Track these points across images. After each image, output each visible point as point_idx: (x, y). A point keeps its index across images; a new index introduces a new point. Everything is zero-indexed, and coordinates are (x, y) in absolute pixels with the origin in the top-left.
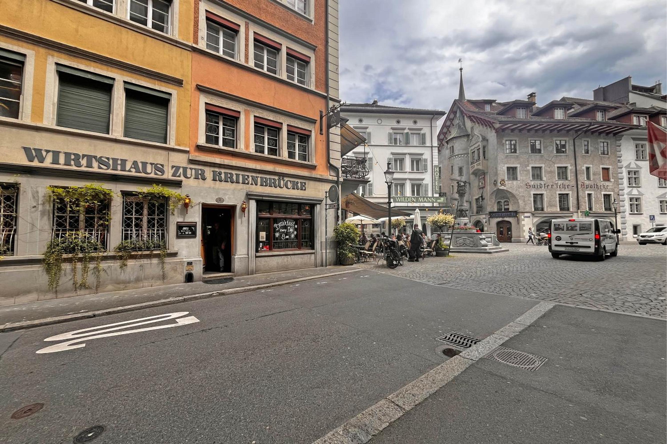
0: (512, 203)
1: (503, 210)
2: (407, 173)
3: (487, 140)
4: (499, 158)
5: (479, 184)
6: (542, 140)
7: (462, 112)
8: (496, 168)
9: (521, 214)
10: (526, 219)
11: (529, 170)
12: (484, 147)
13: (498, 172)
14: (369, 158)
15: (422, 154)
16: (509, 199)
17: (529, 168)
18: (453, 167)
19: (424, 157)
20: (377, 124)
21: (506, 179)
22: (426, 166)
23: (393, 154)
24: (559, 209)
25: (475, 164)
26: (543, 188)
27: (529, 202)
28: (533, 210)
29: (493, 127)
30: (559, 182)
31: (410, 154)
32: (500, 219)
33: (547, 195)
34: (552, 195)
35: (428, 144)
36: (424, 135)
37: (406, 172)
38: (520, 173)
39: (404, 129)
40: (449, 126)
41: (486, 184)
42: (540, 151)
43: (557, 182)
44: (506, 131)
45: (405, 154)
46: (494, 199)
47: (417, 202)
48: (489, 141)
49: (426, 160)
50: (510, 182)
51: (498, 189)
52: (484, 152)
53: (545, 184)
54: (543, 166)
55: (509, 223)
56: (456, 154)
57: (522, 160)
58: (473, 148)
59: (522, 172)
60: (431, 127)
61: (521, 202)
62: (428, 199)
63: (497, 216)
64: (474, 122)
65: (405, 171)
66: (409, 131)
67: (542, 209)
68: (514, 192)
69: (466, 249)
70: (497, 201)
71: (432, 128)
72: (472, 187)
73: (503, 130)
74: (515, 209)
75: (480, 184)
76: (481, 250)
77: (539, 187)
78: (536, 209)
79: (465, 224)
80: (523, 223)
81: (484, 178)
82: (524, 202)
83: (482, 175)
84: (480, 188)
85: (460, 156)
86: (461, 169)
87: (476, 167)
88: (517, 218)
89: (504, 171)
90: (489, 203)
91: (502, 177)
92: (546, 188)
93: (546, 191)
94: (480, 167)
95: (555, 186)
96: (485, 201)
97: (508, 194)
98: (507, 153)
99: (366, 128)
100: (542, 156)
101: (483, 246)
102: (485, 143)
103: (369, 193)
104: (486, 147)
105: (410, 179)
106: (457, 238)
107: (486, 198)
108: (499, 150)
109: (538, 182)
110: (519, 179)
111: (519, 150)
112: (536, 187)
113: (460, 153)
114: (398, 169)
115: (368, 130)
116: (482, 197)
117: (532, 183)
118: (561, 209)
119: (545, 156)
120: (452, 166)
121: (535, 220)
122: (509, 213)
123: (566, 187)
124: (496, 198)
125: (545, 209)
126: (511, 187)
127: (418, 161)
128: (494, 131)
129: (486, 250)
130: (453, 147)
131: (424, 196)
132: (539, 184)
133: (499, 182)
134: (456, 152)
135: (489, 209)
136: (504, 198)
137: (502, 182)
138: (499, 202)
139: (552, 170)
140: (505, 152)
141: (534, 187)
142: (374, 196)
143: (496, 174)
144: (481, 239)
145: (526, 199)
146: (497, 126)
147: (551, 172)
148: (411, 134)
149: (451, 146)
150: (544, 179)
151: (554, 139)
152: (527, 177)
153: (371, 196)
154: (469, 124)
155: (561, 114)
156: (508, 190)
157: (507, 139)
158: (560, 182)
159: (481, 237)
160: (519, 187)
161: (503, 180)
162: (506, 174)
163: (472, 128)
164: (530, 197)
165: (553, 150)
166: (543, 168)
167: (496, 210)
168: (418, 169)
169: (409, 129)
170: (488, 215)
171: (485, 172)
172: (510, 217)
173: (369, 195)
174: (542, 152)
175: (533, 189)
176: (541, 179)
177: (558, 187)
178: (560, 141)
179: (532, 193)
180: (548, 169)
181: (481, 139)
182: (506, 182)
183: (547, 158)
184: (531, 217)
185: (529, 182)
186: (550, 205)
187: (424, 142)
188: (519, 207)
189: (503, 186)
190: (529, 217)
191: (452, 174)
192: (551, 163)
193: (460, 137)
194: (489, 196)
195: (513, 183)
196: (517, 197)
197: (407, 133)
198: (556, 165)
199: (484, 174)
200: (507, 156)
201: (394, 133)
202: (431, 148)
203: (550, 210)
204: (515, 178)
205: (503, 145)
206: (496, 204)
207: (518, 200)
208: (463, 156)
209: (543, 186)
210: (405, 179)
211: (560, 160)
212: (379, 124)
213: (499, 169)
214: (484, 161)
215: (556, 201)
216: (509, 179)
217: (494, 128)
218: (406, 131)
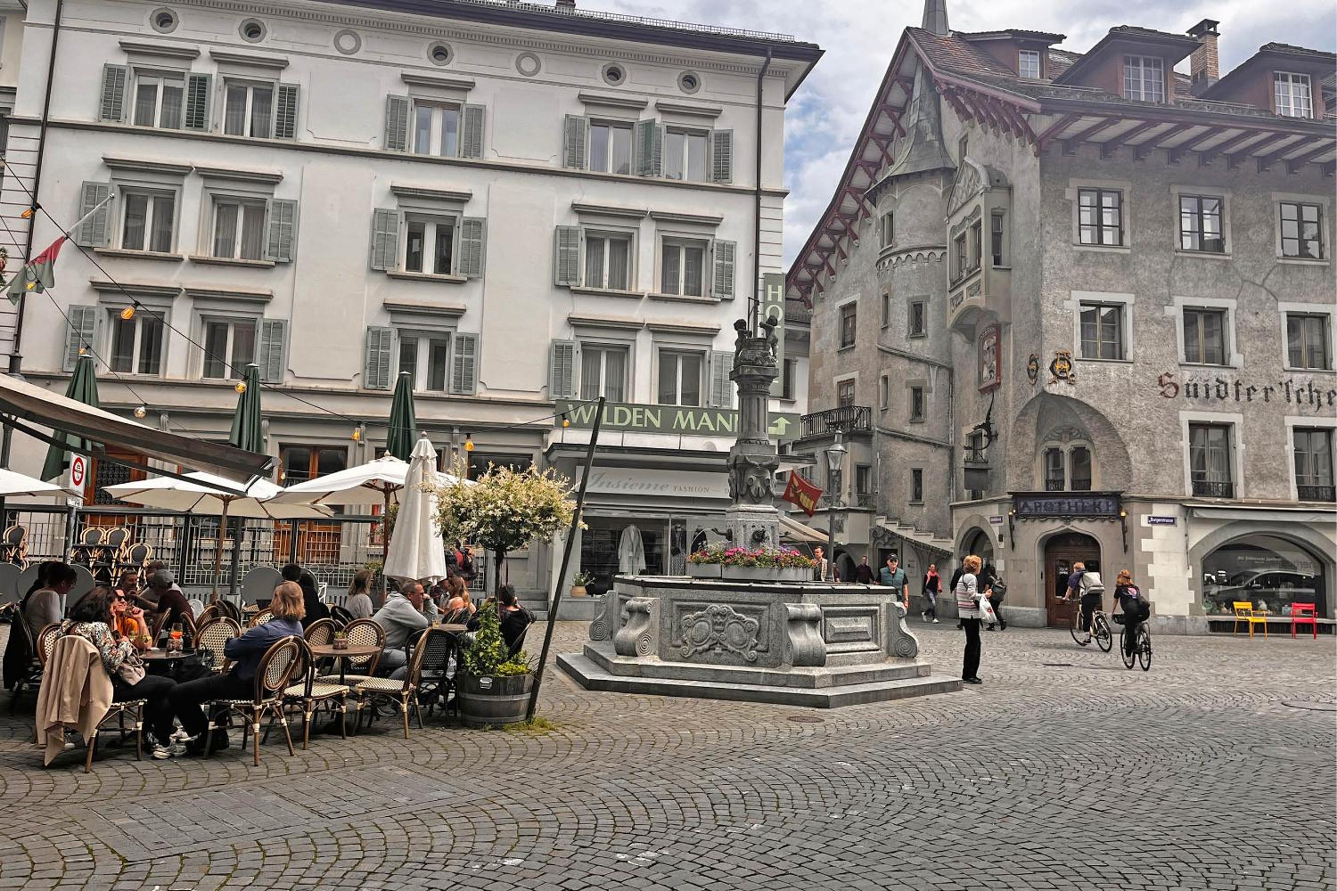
0: (1102, 459)
1: (1067, 488)
2: (642, 303)
3: (1010, 189)
4: (1046, 262)
5: (980, 374)
6: (1228, 196)
7: (930, 81)
8: (1037, 306)
9: (1136, 507)
10: (1159, 531)
11: (1172, 322)
12: (997, 217)
13: (1044, 321)
14: (469, 223)
15: (713, 223)
16: (1091, 442)
17: (1175, 312)
18: (891, 301)
19: (721, 235)
20: (517, 75)
21: (1077, 351)
22: (726, 275)
23: (578, 210)
24: (1294, 495)
25: (964, 288)
26: (1231, 398)
27: (1172, 456)
28: (1189, 490)
29: (1028, 129)
30: (1296, 377)
31: (660, 218)
32: (1055, 527)
33: (1248, 430)
34: (1266, 433)
35: (742, 178)
36: (724, 139)
37: (638, 297)
38: (1135, 331)
39: (639, 107)
40: (889, 138)
41: (1003, 373)
42: (1218, 246)
43: (1286, 377)
44: (1082, 152)
45: (636, 216)
46: (1033, 436)
47: (666, 429)
48: (1017, 193)
49: (727, 250)
50: (1094, 366)
51: (1044, 392)
52: (997, 237)
53: (1237, 384)
54: (1231, 304)
55: (1091, 542)
56: (901, 246)
57: (1143, 274)
58: (957, 220)
59: (1142, 327)
60: (759, 107)
61: (1137, 454)
62: (720, 417)
63: (1043, 511)
64: (968, 116)
65: (633, 291)
66: (659, 119)
67: (1229, 492)
68: (1109, 410)
69: (717, 676)
70: (1044, 448)
71: (764, 111)
72: (957, 384)
73: (1070, 145)
74: (1113, 486)
75: (986, 373)
76: (789, 681)
77: (1213, 393)
78: (1201, 487)
79: (759, 537)
80: (1146, 545)
81: (998, 344)
82: (1151, 453)
83: (989, 336)
84: (983, 391)
85: (914, 254)
86: (917, 310)
87: (967, 301)
88: (1119, 524)
89: (1069, 319)
90: (1013, 453)
91: (1061, 345)
92: (1244, 398)
93: (1242, 412)
94: (980, 300)
95: (1279, 394)
96: (999, 444)
97: (1083, 418)
98: (1082, 244)
99: (467, 87)
100: (1226, 265)
101: (800, 661)
102: (999, 199)
103: (458, 379)
104: (1006, 218)
105: (657, 330)
106: (683, 609)
107: (1002, 432)
108: (1048, 228)
109: (1211, 374)
110: (1130, 356)
111: (1133, 233)
112: (1202, 392)
113: (917, 242)
114: (606, 283)
115: (472, 99)
116: (987, 426)
117: (1186, 376)
118: (1304, 493)
119: (1238, 265)
120: (886, 297)
121: (1198, 535)
122: (1089, 502)
123: (1324, 400)
124: (1038, 432)
125: (1240, 492)
126: (1097, 389)
127: (697, 251)
128: (1031, 148)
129: (810, 682)
130: (891, 216)
131: (712, 404)
132: (1212, 383)
133: (1047, 366)
134: (902, 241)
135: (1012, 482)
136: (1069, 432)
137: (1058, 367)
138: (1054, 455)
139: (1268, 324)
140: (1076, 240)
141: (1192, 391)
142: (481, 393)
143: (1037, 332)
144: (796, 621)
145: (1159, 445)
146: (1042, 125)
147: (1264, 333)
148: (671, 130)
149: (885, 212)
150: (1236, 359)
151: (1277, 196)
152: (1165, 350)
153: (466, 394)
154: (952, 124)
155: (1297, 100)
156: (1085, 399)
157: (1084, 183)
158: (1299, 379)
159: (793, 609)
160: (1129, 390)
161: (1064, 357)
162: (1078, 329)
163: (964, 142)
164: (1177, 435)
165: (1273, 243)
166: (1231, 315)
167: (1039, 486)
168: (694, 287)
169: (662, 109)
170: (1006, 506)
171: (1001, 318)
172: (1092, 516)
173: (458, 388)
174: (1228, 247)
175: (1191, 402)
176: (1224, 362)
177: (1293, 397)
178: (1300, 207)
179: (1186, 416)
180: (1251, 318)
181: (984, 181)
182: (1077, 366)
183: (1249, 275)
184: (1180, 522)
185: (1172, 369)
186: (1260, 476)
187: (722, 170)
188: (1128, 474)
189: (1063, 383)
190: (1171, 521)
191: (885, 329)
192: (1263, 295)
193: (920, 174)
194: (1011, 423)
195: (1103, 372)
196: (1121, 431)
197: (649, 125)
198: (1285, 307)
199: (998, 330)
200: (1083, 255)
201: (594, 122)
202: (750, 201)
203: (1259, 493)
204: (1116, 353)
205: (1067, 206)
206: (1040, 461)
207: (1124, 447)
208: (926, 253)
209: (1231, 390)
210: (633, 328)
211: (1300, 285)
212: (527, 77)
213: (1047, 307)
214: (993, 273)
215: (1284, 458)
216: (1088, 352)
217: (1033, 138)
218: (644, 117)
